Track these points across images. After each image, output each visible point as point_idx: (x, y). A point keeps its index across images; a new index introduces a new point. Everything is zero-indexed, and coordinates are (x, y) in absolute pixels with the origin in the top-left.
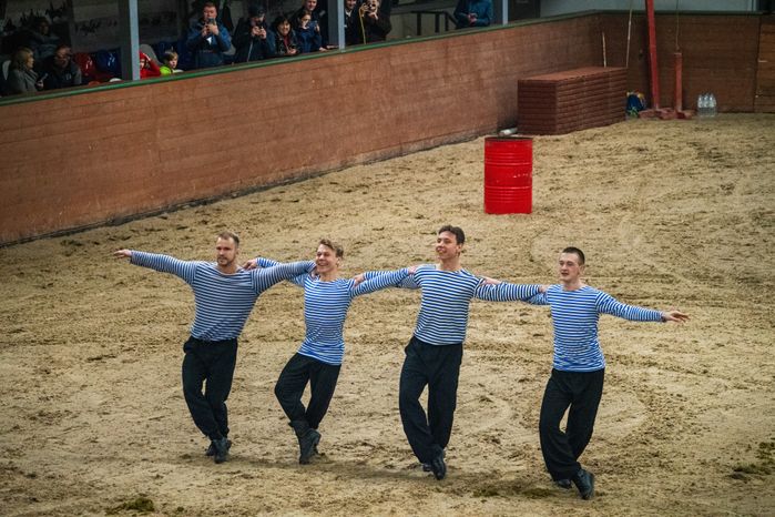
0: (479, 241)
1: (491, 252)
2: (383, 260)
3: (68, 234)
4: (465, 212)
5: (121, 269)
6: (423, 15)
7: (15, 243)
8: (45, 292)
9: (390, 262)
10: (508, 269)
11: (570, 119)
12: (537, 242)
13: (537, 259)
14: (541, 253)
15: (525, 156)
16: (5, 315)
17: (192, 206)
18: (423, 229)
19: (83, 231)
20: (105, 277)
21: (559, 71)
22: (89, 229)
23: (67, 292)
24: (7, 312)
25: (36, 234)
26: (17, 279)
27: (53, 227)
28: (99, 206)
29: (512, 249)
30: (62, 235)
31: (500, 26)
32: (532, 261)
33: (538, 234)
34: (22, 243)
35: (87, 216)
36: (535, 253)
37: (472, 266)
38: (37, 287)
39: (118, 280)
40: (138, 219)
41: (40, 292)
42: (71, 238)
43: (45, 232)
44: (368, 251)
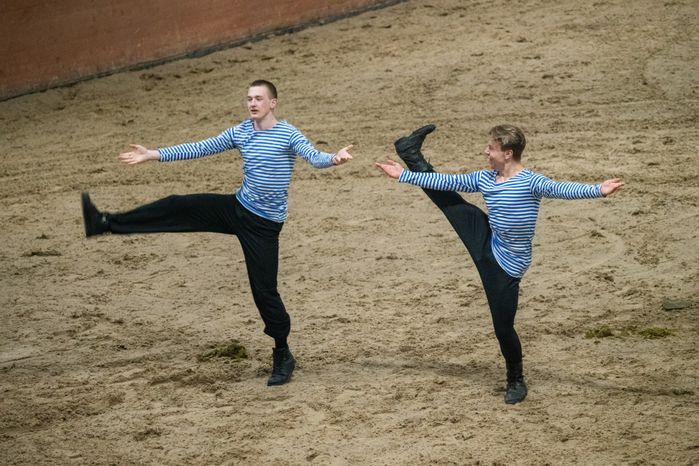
0: (586, 64)
1: (600, 76)
2: (483, 87)
3: (147, 68)
4: (571, 33)
5: (205, 103)
7: (92, 78)
8: (125, 130)
9: (490, 90)
10: (619, 94)
12: (651, 63)
13: (651, 81)
14: (655, 75)
16: (85, 154)
17: (277, 35)
18: (526, 53)
19: (163, 63)
20: (188, 113)
22: (170, 61)
23: (149, 129)
24: (87, 151)
25: (114, 68)
26: (96, 116)
27: (131, 60)
28: (179, 37)
29: (623, 72)
30: (141, 68)
32: (645, 84)
33: (652, 54)
34: (100, 77)
35: (167, 48)
36: (649, 75)
37: (580, 92)
38: (117, 124)
39: (202, 115)
40: (221, 50)
41: (120, 130)
42: (151, 71)
43: (123, 66)
44: (466, 79)
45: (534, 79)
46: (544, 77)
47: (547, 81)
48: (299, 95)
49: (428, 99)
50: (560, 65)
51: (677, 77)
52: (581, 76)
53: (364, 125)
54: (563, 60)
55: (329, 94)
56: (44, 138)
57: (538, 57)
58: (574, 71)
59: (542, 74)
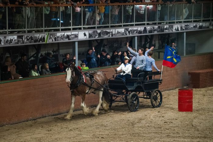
0: (176, 119)
1: (180, 123)
2: (148, 124)
3: (56, 115)
4: (172, 111)
5: (71, 126)
6: (160, 53)
7: (41, 118)
8: (49, 132)
9: (150, 125)
10: (185, 128)
11: (204, 84)
12: (194, 120)
13: (194, 125)
14: (195, 124)
15: (190, 94)
16: (37, 139)
17: (92, 107)
18: (159, 116)
19: (60, 114)
20: (66, 128)
21: (201, 70)
22: (62, 114)
23: (55, 132)
24: (38, 138)
25: (47, 115)
26: (41, 128)
27: (52, 113)
28: (65, 107)
29: (187, 122)
30: (54, 116)
31: (183, 56)
32: (193, 126)
33: (195, 118)
34: (43, 118)
35: (62, 110)
36: (194, 123)
37: (175, 127)
38: (47, 131)
39: (70, 128)
40: (76, 111)
41: (47, 132)
42: (57, 116)
43: (49, 115)
44: (143, 122)
45: (162, 123)
46: (165, 122)
47: (165, 123)
48: (97, 124)
49: (133, 127)
50: (169, 119)
51: (201, 125)
52: (175, 123)
53: (115, 133)
54: (170, 118)
55: (105, 124)
56: (27, 134)
57: (163, 117)
58: (173, 121)
59: (164, 122)
